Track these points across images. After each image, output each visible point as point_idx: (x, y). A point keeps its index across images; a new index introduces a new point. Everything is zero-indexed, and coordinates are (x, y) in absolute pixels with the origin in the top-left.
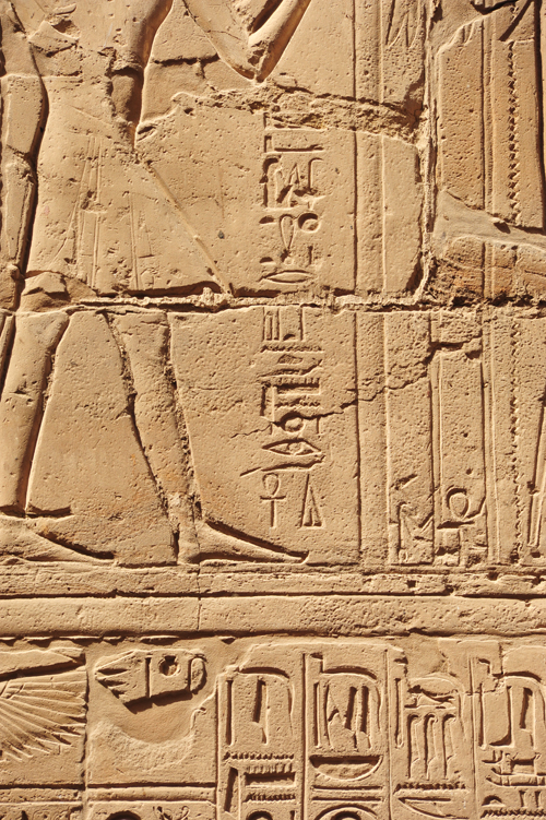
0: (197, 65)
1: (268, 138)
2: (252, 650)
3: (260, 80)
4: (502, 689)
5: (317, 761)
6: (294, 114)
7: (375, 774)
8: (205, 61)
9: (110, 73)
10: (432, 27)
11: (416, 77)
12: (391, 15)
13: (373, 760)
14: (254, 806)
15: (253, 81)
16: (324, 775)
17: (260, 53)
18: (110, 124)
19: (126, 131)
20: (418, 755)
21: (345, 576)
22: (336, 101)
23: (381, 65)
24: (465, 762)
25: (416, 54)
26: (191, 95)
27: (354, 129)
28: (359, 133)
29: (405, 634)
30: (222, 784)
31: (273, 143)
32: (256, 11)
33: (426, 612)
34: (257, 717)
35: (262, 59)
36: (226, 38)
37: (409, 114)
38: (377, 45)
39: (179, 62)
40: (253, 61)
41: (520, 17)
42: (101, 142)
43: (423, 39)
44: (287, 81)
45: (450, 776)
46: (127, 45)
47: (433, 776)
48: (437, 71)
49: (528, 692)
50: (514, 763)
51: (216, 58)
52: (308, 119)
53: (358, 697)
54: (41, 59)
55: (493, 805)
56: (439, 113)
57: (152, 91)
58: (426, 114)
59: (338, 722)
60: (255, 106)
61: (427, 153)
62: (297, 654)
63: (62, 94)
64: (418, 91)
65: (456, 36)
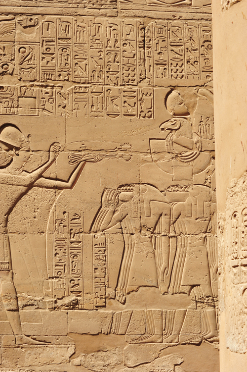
2: (47, 18)
4: (94, 26)
5: (59, 39)
7: (70, 41)
13: (70, 39)
14: (47, 47)
16: (60, 41)
20: (78, 38)
21: (65, 4)
24: (87, 40)
29: (76, 15)
30: (41, 42)
33: (81, 11)
34: (48, 30)
45: (84, 42)
47: (80, 42)
49: (99, 27)
50: (96, 40)
53: (67, 27)
55: (92, 47)
59: (63, 31)
62: (56, 18)
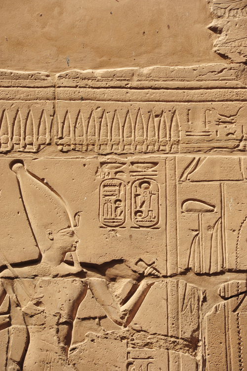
0: (97, 320)
1: (128, 353)
3: (125, 327)
6: (140, 342)
8: (101, 318)
9: (58, 324)
10: (202, 305)
11: (196, 327)
12: (184, 299)
15: (122, 327)
17: (125, 315)
18: (57, 347)
19: (64, 350)
22: (159, 337)
23: (180, 321)
25: (196, 316)
26: (94, 333)
27: (168, 349)
28: (170, 351)
31: (131, 355)
32: (124, 296)
35: (126, 317)
36: (110, 308)
37: (192, 343)
38: (178, 312)
39: (89, 318)
40: (122, 318)
41: (241, 302)
42: (53, 356)
43: (198, 310)
44: (137, 327)
46: (66, 311)
48: (205, 324)
51: (105, 317)
52: (147, 344)
54: (27, 318)
56: (206, 343)
57: (76, 332)
58: (200, 344)
60: (123, 338)
61: (201, 361)
63: (36, 334)
64: (196, 333)
65: (213, 309)
